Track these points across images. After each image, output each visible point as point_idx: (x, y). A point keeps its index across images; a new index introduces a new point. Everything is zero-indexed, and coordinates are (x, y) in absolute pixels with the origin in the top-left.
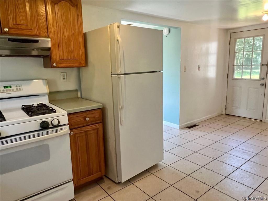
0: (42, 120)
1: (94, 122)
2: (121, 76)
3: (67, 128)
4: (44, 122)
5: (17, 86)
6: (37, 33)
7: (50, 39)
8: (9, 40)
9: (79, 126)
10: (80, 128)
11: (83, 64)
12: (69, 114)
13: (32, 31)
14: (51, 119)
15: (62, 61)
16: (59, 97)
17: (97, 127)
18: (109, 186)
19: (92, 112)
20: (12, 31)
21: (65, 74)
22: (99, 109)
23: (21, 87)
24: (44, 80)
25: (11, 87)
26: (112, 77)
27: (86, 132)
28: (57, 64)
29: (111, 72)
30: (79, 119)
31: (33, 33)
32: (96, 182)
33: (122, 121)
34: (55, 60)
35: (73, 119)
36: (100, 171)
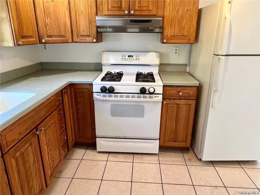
0: (142, 87)
1: (187, 98)
2: (220, 57)
3: (161, 97)
4: (143, 88)
5: (136, 57)
6: (155, 13)
7: (161, 19)
8: (131, 21)
9: (173, 98)
10: (173, 100)
11: (192, 40)
12: (164, 86)
13: (151, 11)
14: (149, 87)
15: (173, 37)
16: (169, 69)
17: (190, 103)
18: (190, 158)
19: (186, 88)
20: (137, 13)
21: (178, 48)
22: (195, 87)
23: (139, 58)
24: (158, 53)
25: (133, 57)
26: (213, 56)
27: (178, 104)
28: (167, 40)
29: (214, 52)
30: (173, 92)
31: (152, 13)
32: (182, 150)
33: (213, 103)
34: (166, 36)
35: (168, 91)
36: (186, 143)
